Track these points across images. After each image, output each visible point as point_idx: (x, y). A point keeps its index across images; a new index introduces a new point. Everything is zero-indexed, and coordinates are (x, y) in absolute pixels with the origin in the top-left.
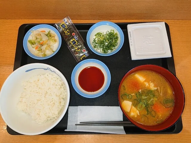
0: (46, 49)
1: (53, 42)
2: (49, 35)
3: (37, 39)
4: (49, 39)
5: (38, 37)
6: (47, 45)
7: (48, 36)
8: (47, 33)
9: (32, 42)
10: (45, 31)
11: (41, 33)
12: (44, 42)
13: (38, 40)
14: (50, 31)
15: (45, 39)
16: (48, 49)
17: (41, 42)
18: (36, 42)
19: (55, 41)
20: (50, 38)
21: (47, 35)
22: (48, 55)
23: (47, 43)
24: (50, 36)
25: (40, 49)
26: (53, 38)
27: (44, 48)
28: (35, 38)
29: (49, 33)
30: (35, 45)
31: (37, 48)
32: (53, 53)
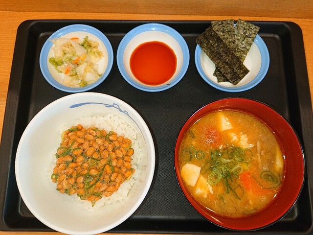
0: (85, 70)
1: (96, 57)
2: (87, 45)
3: (65, 54)
4: (87, 52)
5: (67, 50)
6: (86, 64)
7: (85, 45)
8: (82, 40)
9: (57, 60)
10: (77, 39)
11: (72, 42)
12: (79, 58)
13: (68, 56)
14: (87, 37)
15: (80, 52)
16: (89, 72)
17: (74, 59)
18: (64, 60)
19: (100, 54)
20: (89, 50)
21: (83, 45)
22: (89, 83)
23: (85, 60)
24: (90, 46)
25: (74, 74)
26: (94, 50)
27: (81, 69)
28: (62, 53)
29: (86, 40)
30: (63, 66)
31: (67, 72)
32: (99, 77)
